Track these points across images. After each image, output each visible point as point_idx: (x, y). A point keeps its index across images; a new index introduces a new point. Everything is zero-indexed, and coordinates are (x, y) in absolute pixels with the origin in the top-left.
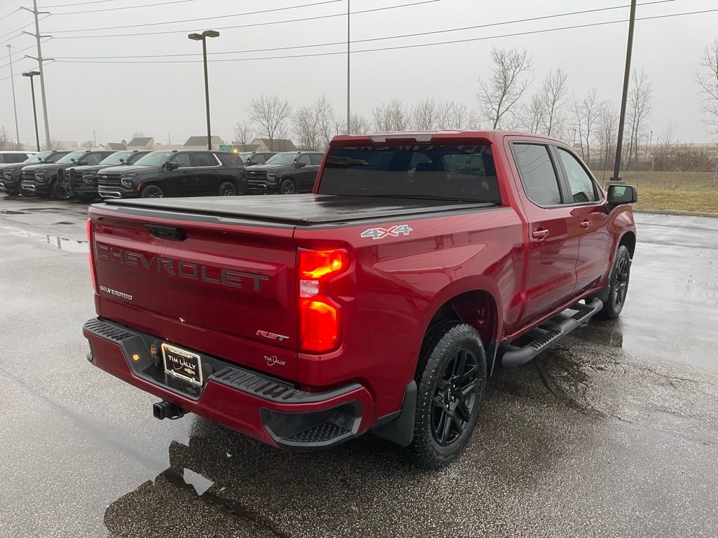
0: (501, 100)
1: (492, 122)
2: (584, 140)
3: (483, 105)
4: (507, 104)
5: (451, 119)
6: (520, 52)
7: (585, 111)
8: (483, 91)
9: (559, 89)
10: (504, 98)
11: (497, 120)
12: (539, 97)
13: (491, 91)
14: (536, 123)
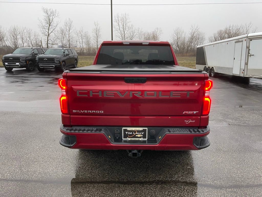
0: (49, 28)
1: (46, 37)
2: (81, 45)
3: (42, 30)
4: (52, 30)
5: (26, 34)
6: (54, 10)
7: (80, 35)
8: (41, 24)
9: (70, 26)
10: (50, 27)
11: (48, 36)
12: (63, 28)
13: (44, 24)
14: (62, 38)
